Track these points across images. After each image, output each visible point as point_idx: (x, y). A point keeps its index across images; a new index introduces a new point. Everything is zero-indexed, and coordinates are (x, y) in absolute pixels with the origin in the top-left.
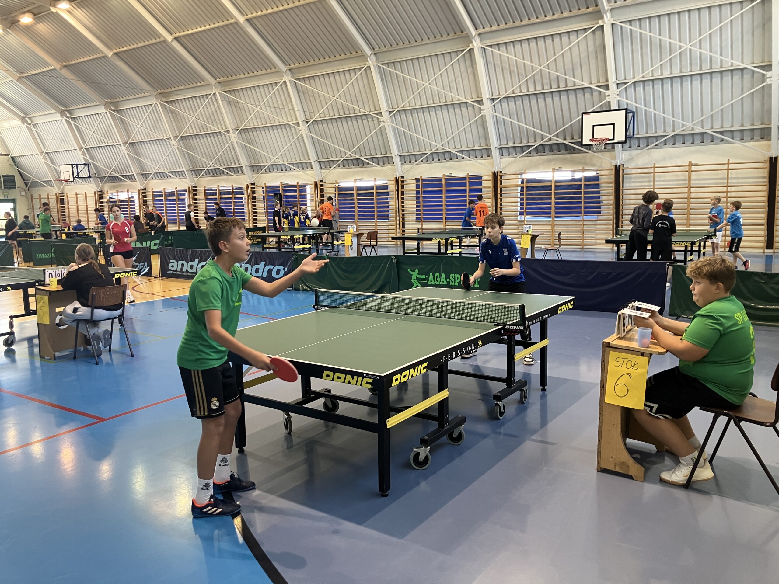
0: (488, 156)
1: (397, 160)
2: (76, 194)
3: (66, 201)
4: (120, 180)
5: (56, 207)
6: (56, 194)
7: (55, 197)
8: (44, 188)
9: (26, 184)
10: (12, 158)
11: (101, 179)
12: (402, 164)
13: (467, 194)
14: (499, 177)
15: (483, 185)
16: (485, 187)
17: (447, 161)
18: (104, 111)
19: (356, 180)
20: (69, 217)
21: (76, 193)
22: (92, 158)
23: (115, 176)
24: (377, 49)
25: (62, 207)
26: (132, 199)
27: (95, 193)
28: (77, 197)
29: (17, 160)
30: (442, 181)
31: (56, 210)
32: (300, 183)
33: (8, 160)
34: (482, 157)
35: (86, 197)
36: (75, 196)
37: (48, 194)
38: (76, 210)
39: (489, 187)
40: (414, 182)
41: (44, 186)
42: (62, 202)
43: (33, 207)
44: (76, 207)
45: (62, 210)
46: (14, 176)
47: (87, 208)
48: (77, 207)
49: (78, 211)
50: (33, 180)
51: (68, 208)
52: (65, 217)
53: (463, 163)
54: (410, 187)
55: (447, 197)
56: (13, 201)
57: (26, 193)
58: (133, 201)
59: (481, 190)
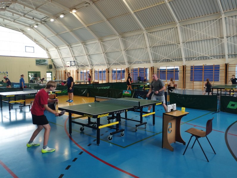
1: (184, 59)
4: (84, 66)
7: (64, 71)
9: (55, 67)
11: (78, 66)
12: (186, 61)
13: (214, 72)
18: (81, 45)
19: (167, 67)
22: (76, 59)
24: (180, 21)
25: (65, 74)
27: (76, 70)
30: (203, 67)
32: (146, 67)
33: (51, 60)
35: (73, 71)
37: (61, 70)
39: (223, 69)
40: (190, 67)
41: (60, 68)
43: (57, 74)
46: (52, 65)
47: (73, 75)
50: (57, 66)
54: (188, 69)
56: (51, 72)
57: (55, 70)
59: (219, 70)
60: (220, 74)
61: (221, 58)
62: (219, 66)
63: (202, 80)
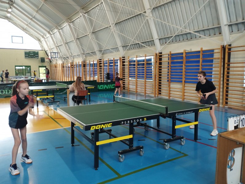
0: (220, 33)
12: (161, 45)
13: (200, 64)
14: (227, 50)
15: (215, 57)
16: (215, 59)
17: (189, 40)
30: (183, 55)
34: (215, 34)
39: (218, 58)
40: (167, 56)
53: (200, 41)
54: (165, 60)
55: (186, 66)
59: (212, 61)
60: (214, 69)
61: (217, 34)
62: (212, 51)
63: (181, 82)
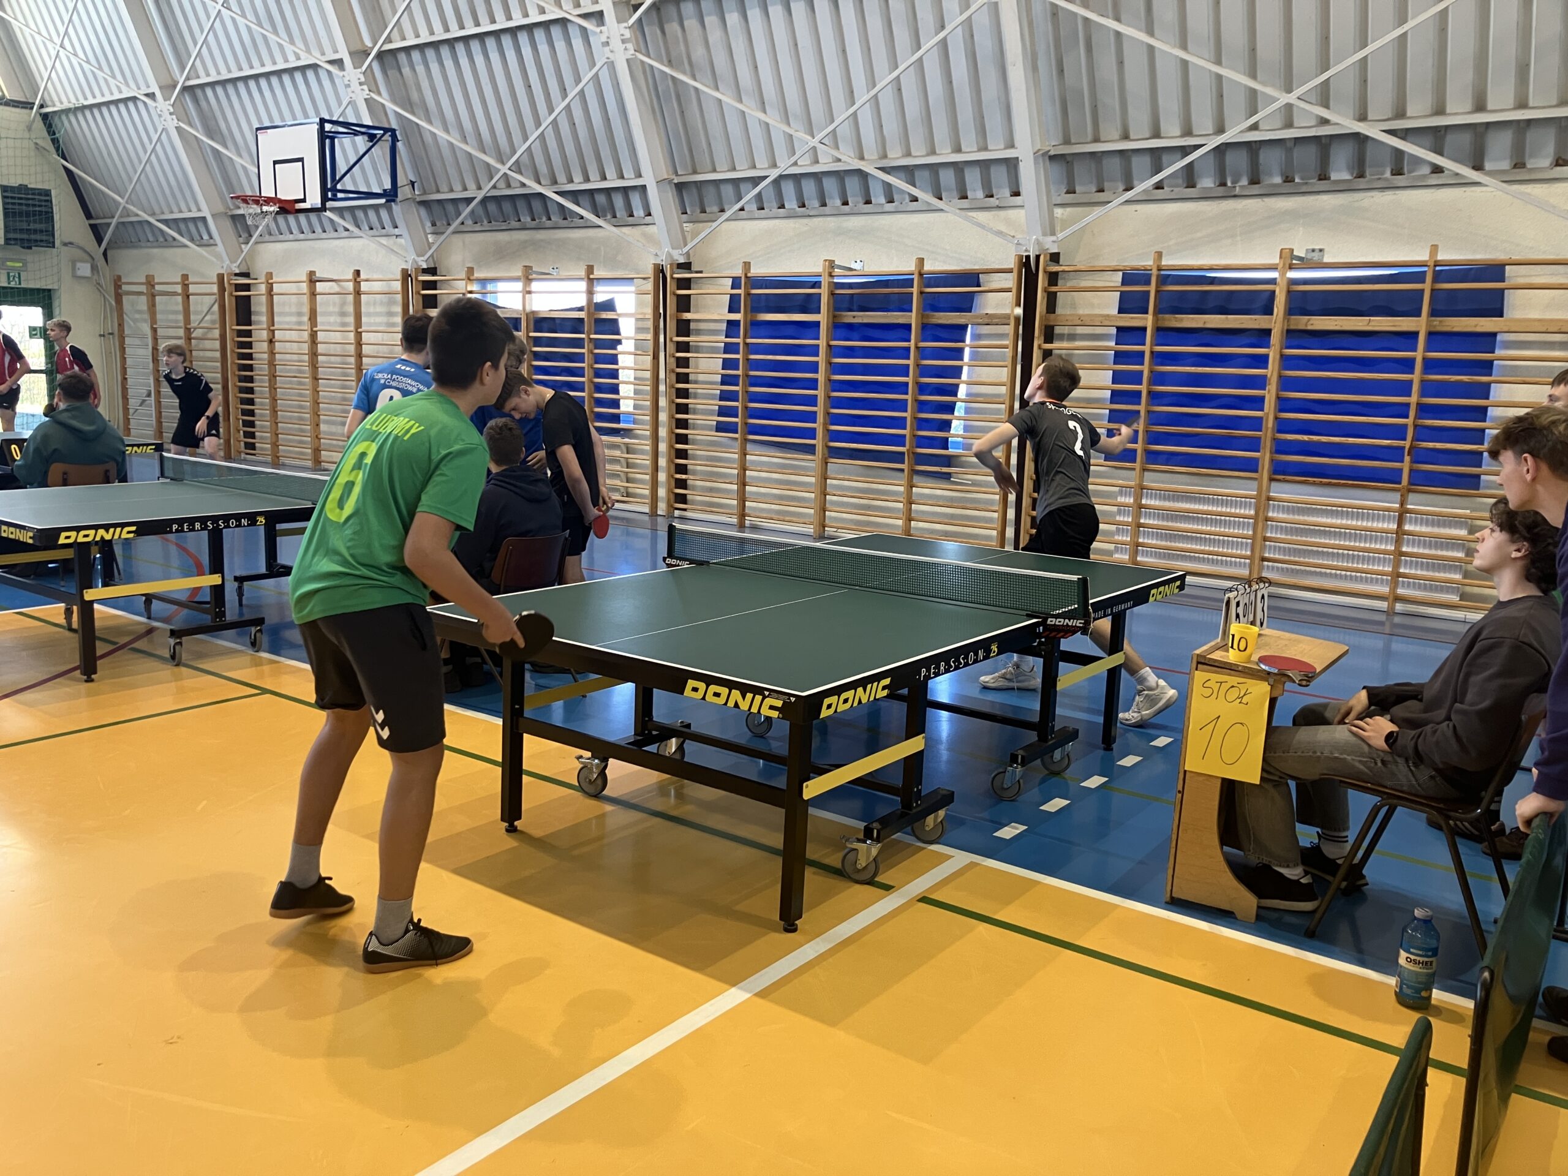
2: (312, 279)
3: (259, 305)
5: (216, 333)
6: (221, 277)
7: (215, 289)
8: (169, 253)
9: (97, 233)
10: (45, 117)
20: (273, 377)
21: (312, 274)
23: (528, 198)
25: (240, 333)
26: (605, 315)
27: (406, 275)
28: (313, 294)
29: (65, 126)
31: (217, 344)
33: (29, 128)
35: (358, 293)
36: (304, 287)
37: (185, 277)
38: (305, 348)
41: (168, 242)
42: (244, 311)
43: (121, 325)
44: (306, 336)
45: (242, 345)
46: (47, 193)
47: (359, 344)
48: (313, 335)
49: (314, 354)
50: (127, 213)
51: (271, 341)
52: (250, 379)
56: (42, 298)
57: (94, 268)
58: (612, 326)
